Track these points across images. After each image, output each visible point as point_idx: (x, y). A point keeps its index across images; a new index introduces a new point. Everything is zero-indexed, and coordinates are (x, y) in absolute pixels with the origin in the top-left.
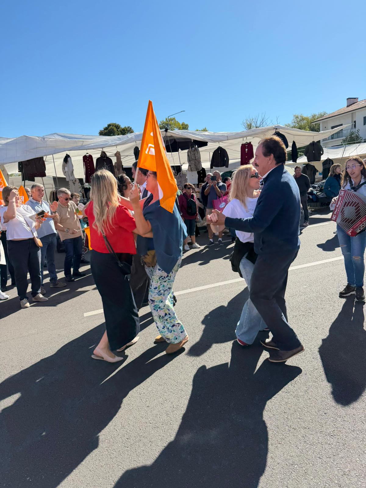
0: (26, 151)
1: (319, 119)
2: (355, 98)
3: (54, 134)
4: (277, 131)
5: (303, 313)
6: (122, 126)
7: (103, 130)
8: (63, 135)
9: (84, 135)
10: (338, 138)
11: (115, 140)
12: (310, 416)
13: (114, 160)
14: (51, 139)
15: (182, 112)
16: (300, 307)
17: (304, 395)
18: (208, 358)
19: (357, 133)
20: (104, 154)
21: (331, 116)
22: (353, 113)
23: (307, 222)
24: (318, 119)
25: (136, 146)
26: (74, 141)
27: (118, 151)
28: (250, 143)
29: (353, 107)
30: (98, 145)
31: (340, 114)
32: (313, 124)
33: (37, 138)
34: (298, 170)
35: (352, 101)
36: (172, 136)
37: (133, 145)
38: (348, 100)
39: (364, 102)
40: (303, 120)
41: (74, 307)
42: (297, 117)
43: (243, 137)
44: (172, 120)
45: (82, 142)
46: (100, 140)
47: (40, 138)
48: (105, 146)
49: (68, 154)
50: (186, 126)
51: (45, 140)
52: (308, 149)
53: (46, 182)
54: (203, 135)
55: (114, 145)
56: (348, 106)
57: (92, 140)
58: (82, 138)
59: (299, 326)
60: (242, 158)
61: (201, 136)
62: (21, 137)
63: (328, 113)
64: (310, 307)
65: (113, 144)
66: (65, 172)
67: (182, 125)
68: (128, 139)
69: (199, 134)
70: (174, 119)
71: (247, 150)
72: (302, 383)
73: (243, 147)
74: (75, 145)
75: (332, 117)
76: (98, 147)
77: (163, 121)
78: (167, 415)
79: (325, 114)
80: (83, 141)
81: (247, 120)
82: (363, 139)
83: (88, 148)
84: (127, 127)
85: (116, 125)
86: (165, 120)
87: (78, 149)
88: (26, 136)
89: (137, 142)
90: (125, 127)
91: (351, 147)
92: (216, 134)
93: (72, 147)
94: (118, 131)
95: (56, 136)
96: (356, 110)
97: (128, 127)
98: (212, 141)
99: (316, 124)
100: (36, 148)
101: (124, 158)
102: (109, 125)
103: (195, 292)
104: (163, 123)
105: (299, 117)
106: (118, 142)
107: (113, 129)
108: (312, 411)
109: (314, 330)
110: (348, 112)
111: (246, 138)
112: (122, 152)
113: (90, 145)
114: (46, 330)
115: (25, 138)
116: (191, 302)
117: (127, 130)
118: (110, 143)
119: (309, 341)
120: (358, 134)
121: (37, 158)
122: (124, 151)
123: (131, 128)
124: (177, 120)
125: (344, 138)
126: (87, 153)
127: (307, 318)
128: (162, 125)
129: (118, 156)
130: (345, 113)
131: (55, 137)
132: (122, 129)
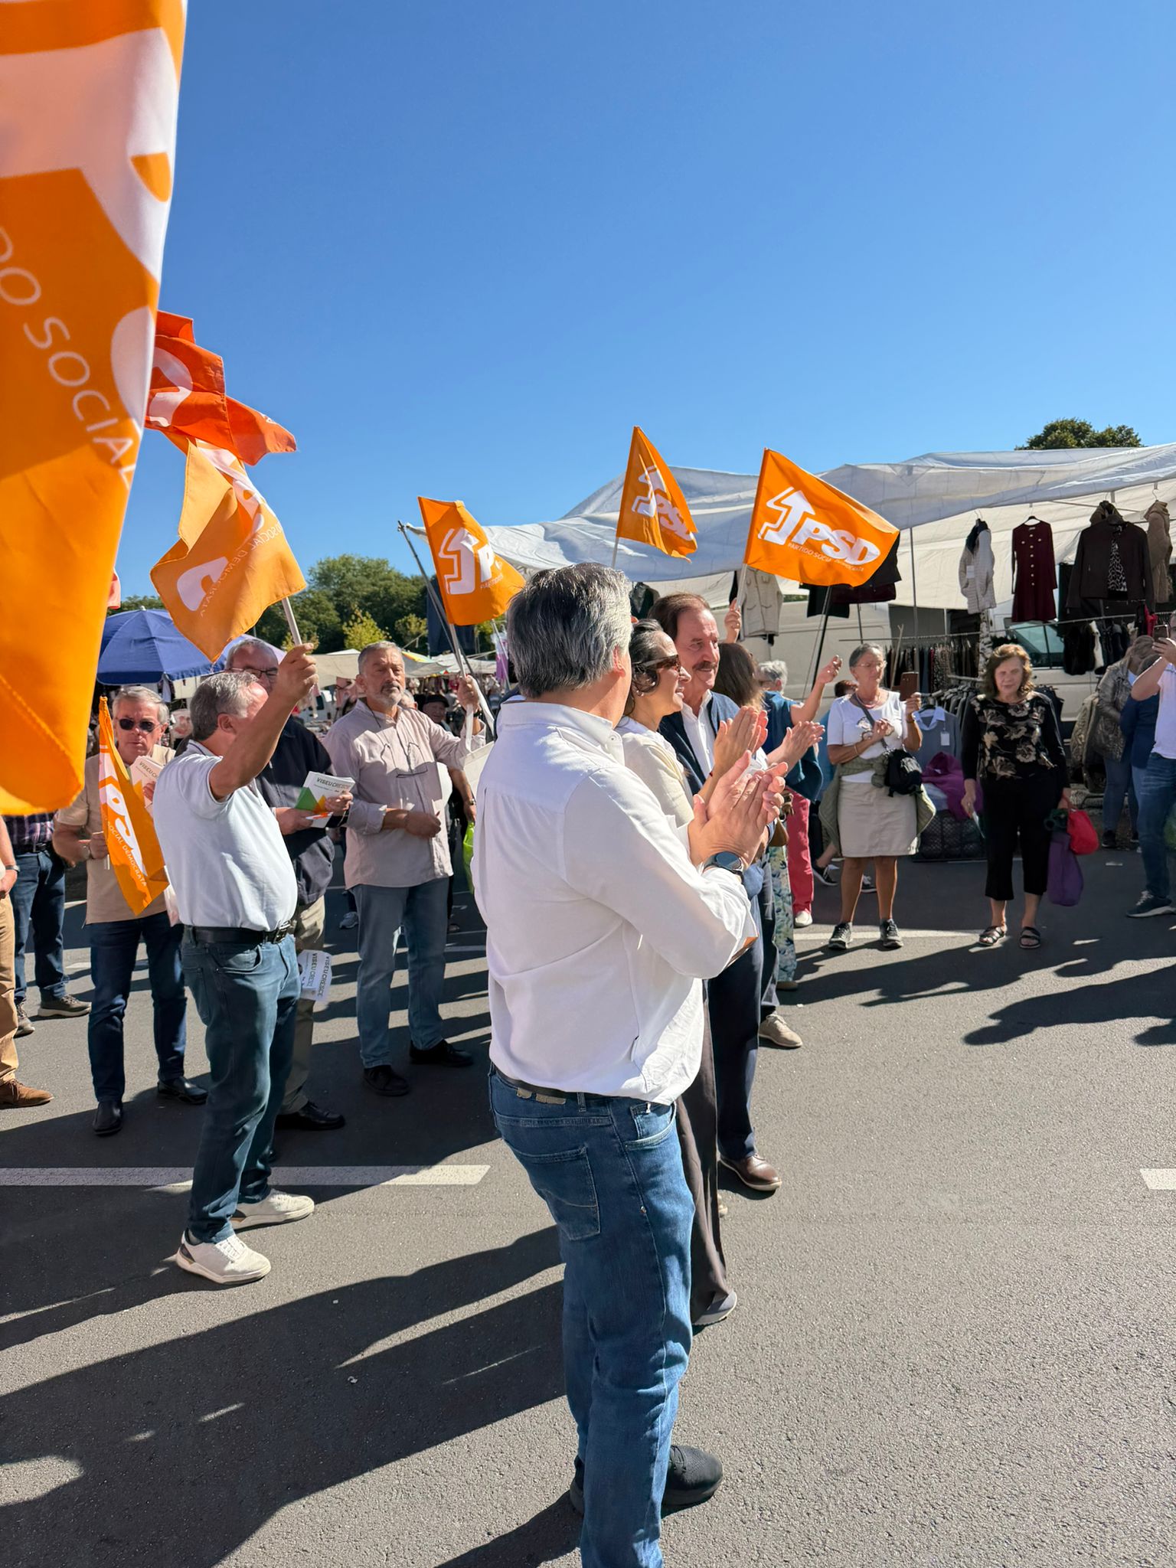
6: (1098, 428)
8: (953, 457)
14: (932, 471)
26: (1011, 471)
27: (1160, 500)
30: (1096, 482)
33: (889, 470)
47: (897, 468)
49: (982, 520)
51: (914, 472)
57: (1066, 467)
58: (1026, 462)
62: (840, 467)
66: (967, 584)
74: (1004, 487)
76: (1090, 489)
80: (1043, 472)
84: (1115, 428)
85: (1077, 426)
88: (850, 466)
90: (1109, 430)
93: (999, 495)
94: (1079, 444)
97: (1120, 429)
100: (883, 502)
113: (1068, 484)
115: (849, 470)
117: (1114, 438)
123: (1129, 432)
132: (1098, 436)
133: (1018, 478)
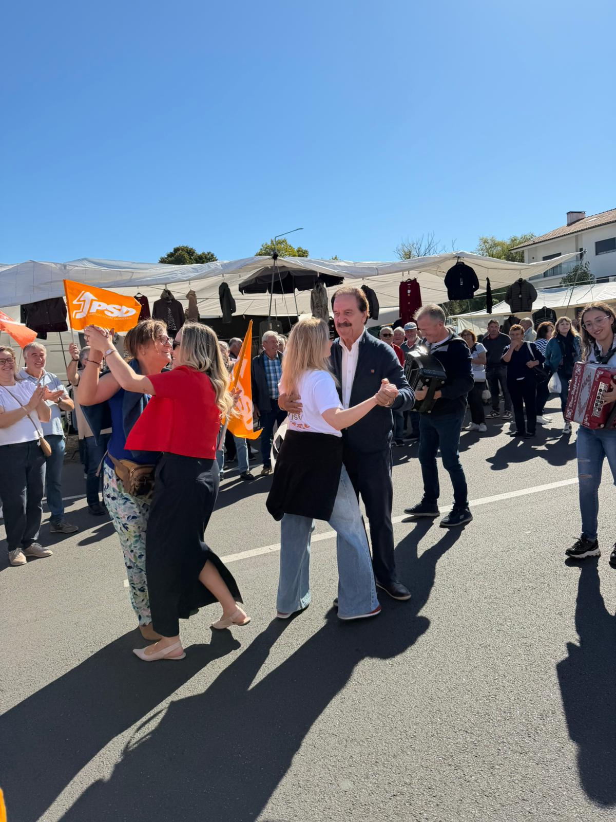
0: (33, 286)
1: (522, 245)
2: (580, 212)
3: (83, 259)
4: (459, 261)
5: (531, 584)
6: (199, 252)
7: (166, 256)
8: (97, 261)
9: (134, 263)
10: (554, 275)
11: (188, 271)
12: (575, 808)
13: (185, 305)
14: (76, 268)
15: (297, 229)
16: (524, 573)
17: (556, 759)
18: (361, 676)
19: (585, 267)
20: (167, 295)
21: (542, 239)
22: (577, 235)
23: (509, 413)
24: (518, 244)
25: (223, 282)
26: (117, 271)
27: (192, 290)
28: (415, 280)
29: (577, 226)
30: (159, 279)
31: (557, 238)
32: (512, 252)
33: (53, 265)
34: (492, 327)
35: (575, 217)
36: (284, 266)
37: (218, 280)
38: (569, 215)
39: (595, 218)
40: (496, 247)
41: (106, 567)
42: (485, 242)
43: (403, 271)
44: (281, 243)
45: (131, 274)
46: (161, 271)
47: (58, 265)
48: (169, 281)
50: (304, 253)
51: (67, 268)
52: (511, 291)
53: (66, 341)
54: (337, 265)
55: (185, 279)
56: (569, 225)
57: (148, 271)
58: (131, 267)
59: (528, 610)
60: (401, 306)
61: (333, 267)
62: (25, 263)
63: (537, 236)
64: (542, 573)
65: (184, 277)
67: (298, 251)
68: (209, 270)
69: (329, 265)
70: (285, 241)
71: (409, 291)
72: (549, 732)
73: (404, 286)
74: (118, 278)
75: (544, 241)
76: (158, 282)
77: (266, 244)
78: (288, 802)
79: (532, 237)
80: (133, 273)
81: (403, 245)
82: (596, 277)
83: (140, 284)
84: (206, 253)
85: (189, 250)
86: (269, 243)
87: (124, 285)
88: (34, 262)
89: (225, 275)
90: (203, 253)
91: (580, 289)
92: (357, 265)
93: (112, 282)
94: (191, 259)
95: (85, 262)
96: (582, 230)
97: (209, 254)
98: (352, 277)
99: (517, 252)
100: (51, 282)
101: (201, 302)
102: (176, 250)
103: (328, 539)
104: (266, 247)
105: (489, 241)
106: (193, 275)
107: (183, 256)
108: (577, 797)
109: (555, 619)
110: (569, 234)
111: (407, 272)
112: (198, 291)
113: (144, 280)
114: (52, 612)
115: (32, 264)
116: (322, 560)
117: (206, 258)
118: (180, 276)
119: (550, 641)
120: (587, 269)
121: (52, 299)
122: (202, 290)
123: (212, 255)
124: (289, 243)
125: (565, 275)
126: (139, 293)
127: (539, 593)
128: (265, 250)
129: (191, 298)
130: (565, 235)
131: (85, 265)
132: (199, 257)
133: (121, 275)
